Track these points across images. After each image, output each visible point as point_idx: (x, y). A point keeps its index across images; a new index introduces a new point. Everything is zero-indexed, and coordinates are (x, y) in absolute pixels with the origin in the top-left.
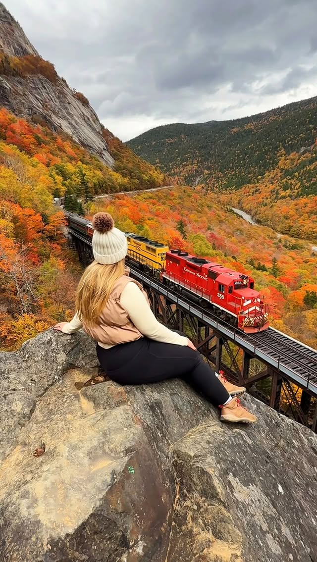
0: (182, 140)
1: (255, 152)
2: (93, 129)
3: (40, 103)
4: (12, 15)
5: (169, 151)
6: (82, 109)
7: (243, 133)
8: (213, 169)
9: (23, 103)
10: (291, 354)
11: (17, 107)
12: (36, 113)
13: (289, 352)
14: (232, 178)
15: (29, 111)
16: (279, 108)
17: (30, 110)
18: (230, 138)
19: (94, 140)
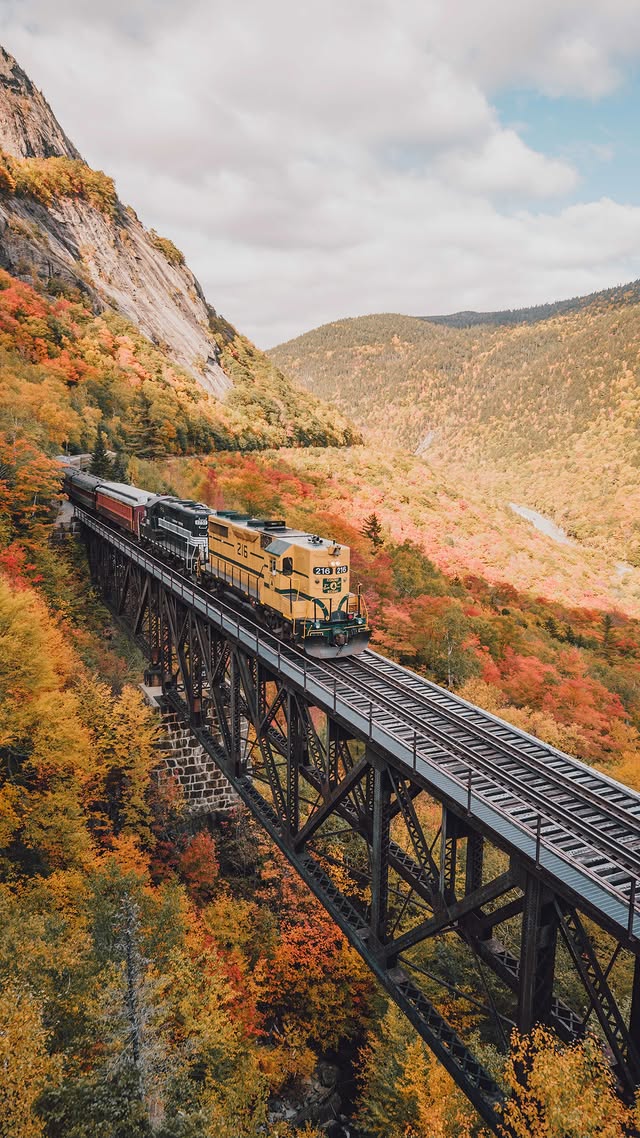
0: (396, 349)
1: (564, 379)
2: (189, 315)
3: (73, 255)
4: (30, 79)
5: (363, 372)
6: (166, 272)
7: (537, 339)
8: (467, 415)
9: (32, 251)
10: (587, 820)
11: (16, 260)
12: (59, 275)
13: (583, 812)
14: (511, 436)
15: (44, 269)
16: (619, 288)
17: (47, 267)
18: (505, 348)
19: (189, 337)
